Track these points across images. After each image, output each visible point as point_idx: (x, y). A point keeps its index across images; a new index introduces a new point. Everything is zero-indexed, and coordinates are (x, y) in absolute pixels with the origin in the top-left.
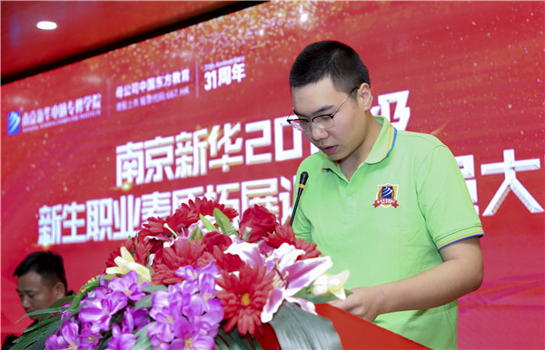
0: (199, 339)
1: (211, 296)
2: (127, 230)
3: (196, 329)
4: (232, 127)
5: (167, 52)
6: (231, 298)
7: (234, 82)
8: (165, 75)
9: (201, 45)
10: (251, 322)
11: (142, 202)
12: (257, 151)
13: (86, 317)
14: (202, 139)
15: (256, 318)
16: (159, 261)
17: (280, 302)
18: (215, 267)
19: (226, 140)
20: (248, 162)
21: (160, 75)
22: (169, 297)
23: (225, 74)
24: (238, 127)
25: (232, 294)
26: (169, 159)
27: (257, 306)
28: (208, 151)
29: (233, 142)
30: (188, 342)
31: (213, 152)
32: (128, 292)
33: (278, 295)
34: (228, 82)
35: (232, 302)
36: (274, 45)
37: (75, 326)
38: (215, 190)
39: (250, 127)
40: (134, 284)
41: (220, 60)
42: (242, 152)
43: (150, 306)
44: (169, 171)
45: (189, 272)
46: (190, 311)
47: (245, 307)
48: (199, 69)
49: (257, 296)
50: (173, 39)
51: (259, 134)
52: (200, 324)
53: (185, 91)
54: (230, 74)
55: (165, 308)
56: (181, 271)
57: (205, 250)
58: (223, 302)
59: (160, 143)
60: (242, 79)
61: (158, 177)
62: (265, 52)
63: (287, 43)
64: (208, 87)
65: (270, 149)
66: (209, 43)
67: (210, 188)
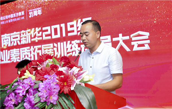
0: (54, 96)
1: (56, 83)
2: (6, 60)
3: (53, 93)
4: (38, 29)
5: (17, 6)
6: (62, 84)
7: (38, 15)
8: (16, 13)
9: (28, 4)
10: (68, 90)
11: (10, 52)
12: (46, 36)
13: (18, 91)
14: (29, 32)
15: (69, 89)
16: (37, 73)
17: (75, 84)
18: (55, 75)
19: (36, 32)
20: (44, 39)
21: (15, 13)
22: (44, 84)
23: (35, 13)
24: (40, 29)
25: (62, 82)
26: (19, 39)
27: (69, 85)
28: (31, 36)
29: (39, 33)
30: (51, 97)
31: (33, 36)
32: (29, 83)
33: (75, 82)
34: (37, 15)
35: (62, 85)
36: (51, 4)
37: (13, 94)
38: (33, 48)
39: (44, 29)
40: (31, 81)
41: (34, 9)
42: (42, 36)
43: (38, 87)
44: (19, 42)
45: (48, 77)
46: (51, 88)
47: (65, 86)
48: (27, 11)
49: (69, 83)
50: (18, 2)
51: (47, 31)
52: (54, 92)
53: (23, 18)
54: (37, 13)
55: (43, 88)
56: (46, 76)
57: (51, 70)
58: (60, 85)
59: (15, 34)
60: (41, 14)
61: (15, 44)
62: (48, 6)
63: (54, 4)
64: (30, 17)
65: (50, 35)
66: (30, 3)
67: (32, 47)
